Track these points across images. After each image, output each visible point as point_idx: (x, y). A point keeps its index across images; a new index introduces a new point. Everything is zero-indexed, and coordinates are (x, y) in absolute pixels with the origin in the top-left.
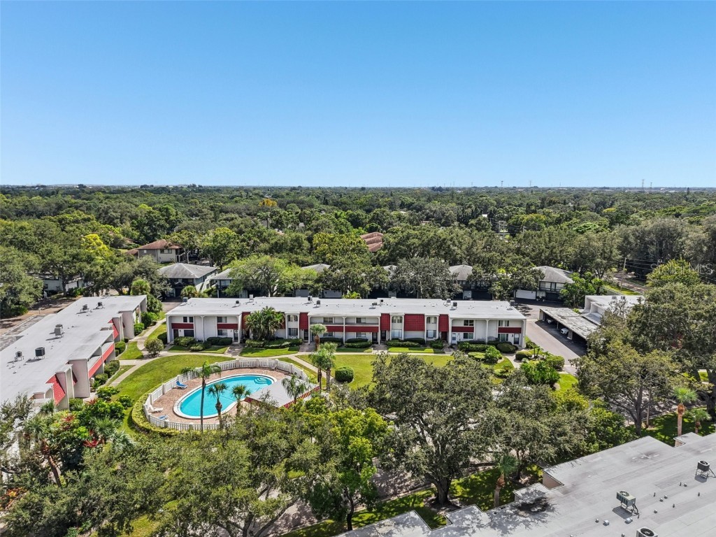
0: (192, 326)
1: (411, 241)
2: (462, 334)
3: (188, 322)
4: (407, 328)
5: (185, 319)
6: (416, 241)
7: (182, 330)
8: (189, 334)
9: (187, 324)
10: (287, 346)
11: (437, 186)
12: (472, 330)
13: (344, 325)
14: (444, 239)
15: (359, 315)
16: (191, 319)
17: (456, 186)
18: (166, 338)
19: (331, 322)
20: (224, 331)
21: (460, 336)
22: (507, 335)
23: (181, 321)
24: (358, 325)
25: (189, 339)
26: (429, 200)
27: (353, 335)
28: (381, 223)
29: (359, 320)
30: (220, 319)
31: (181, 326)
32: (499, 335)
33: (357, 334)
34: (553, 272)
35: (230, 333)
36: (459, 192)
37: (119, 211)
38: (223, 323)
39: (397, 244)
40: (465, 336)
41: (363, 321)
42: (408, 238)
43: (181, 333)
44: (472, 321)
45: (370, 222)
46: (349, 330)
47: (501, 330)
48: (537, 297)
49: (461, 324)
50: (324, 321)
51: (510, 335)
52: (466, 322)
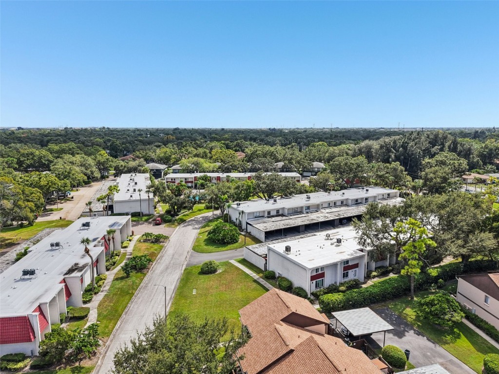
1: (258, 152)
5: (172, 180)
6: (260, 152)
11: (272, 128)
14: (273, 152)
17: (285, 128)
26: (267, 136)
28: (241, 147)
35: (189, 185)
36: (287, 131)
38: (187, 180)
39: (252, 154)
42: (257, 151)
45: (234, 147)
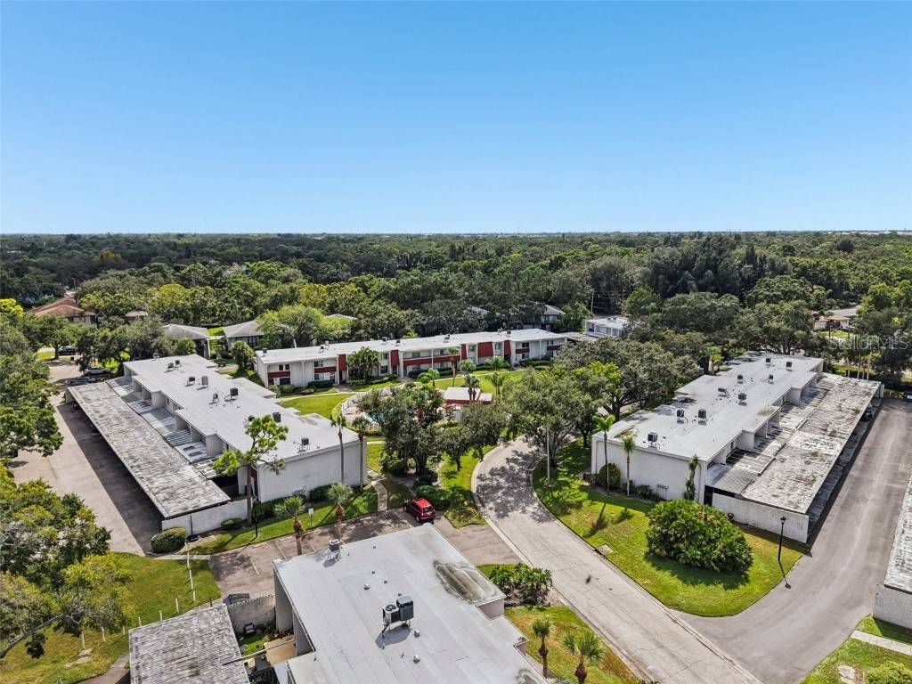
0: (288, 374)
2: (521, 355)
3: (284, 370)
5: (281, 367)
7: (278, 379)
8: (286, 382)
9: (283, 372)
10: (386, 380)
12: (528, 351)
16: (287, 366)
19: (419, 356)
20: (321, 375)
21: (520, 357)
23: (277, 370)
27: (438, 366)
29: (442, 351)
30: (316, 363)
31: (276, 375)
32: (547, 353)
33: (441, 365)
35: (326, 376)
38: (320, 366)
40: (523, 357)
41: (445, 352)
43: (277, 382)
44: (528, 343)
49: (520, 347)
50: (413, 356)
52: (524, 344)
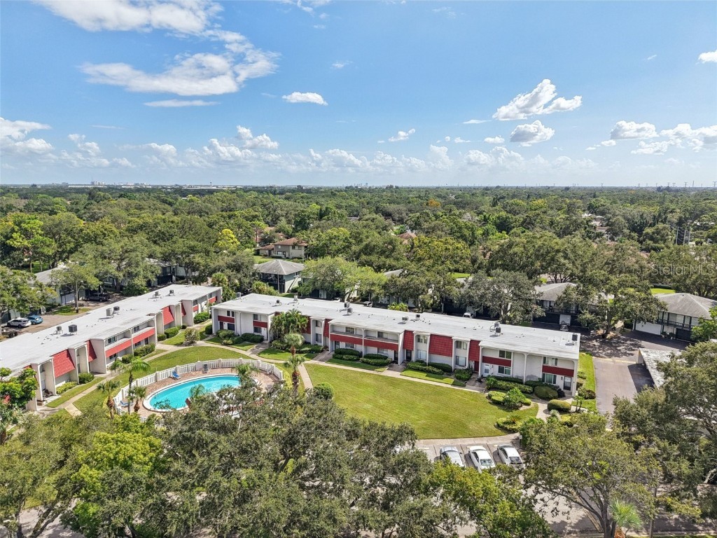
0: (233, 320)
2: (496, 367)
3: (231, 316)
4: (432, 350)
5: (228, 312)
7: (226, 323)
8: (231, 327)
9: (230, 318)
10: (305, 352)
12: (508, 363)
13: (363, 338)
15: (380, 329)
16: (233, 313)
18: (212, 329)
20: (259, 328)
21: (493, 370)
22: (555, 377)
23: (225, 315)
24: (380, 340)
25: (230, 332)
27: (373, 350)
29: (380, 334)
30: (255, 316)
31: (225, 319)
32: (544, 375)
33: (378, 350)
34: (692, 302)
35: (264, 332)
37: (285, 209)
38: (258, 320)
40: (501, 370)
41: (385, 336)
43: (225, 326)
44: (509, 354)
46: (369, 343)
47: (546, 369)
48: (664, 333)
49: (496, 356)
50: (347, 331)
51: (559, 377)
52: (502, 353)
